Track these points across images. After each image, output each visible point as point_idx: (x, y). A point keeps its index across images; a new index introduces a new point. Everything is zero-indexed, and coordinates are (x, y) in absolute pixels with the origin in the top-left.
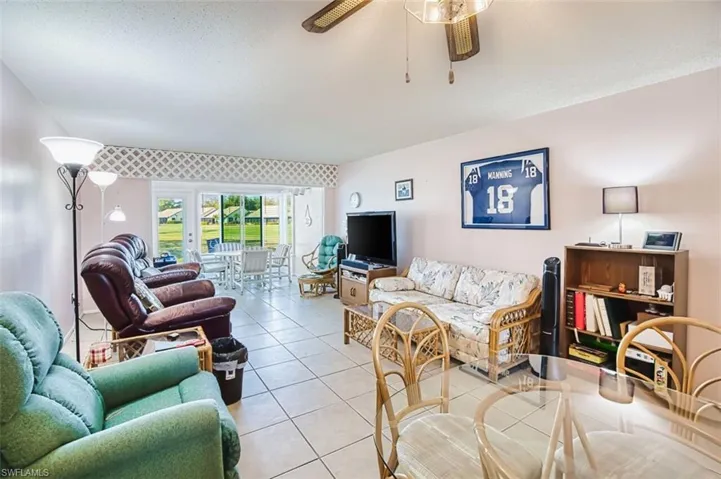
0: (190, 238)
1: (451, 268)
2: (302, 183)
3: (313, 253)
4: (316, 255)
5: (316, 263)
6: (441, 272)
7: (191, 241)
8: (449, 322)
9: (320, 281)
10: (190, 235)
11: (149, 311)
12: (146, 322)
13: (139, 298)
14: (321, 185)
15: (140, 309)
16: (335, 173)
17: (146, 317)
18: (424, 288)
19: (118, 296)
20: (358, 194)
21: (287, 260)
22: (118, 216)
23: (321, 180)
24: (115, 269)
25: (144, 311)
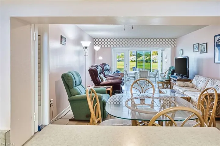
0: (126, 66)
1: (206, 79)
2: (164, 46)
3: (165, 73)
4: (167, 73)
5: (166, 77)
6: (202, 81)
7: (126, 67)
8: (190, 97)
9: (165, 83)
10: (126, 65)
11: (102, 81)
12: (101, 84)
13: (100, 78)
14: (169, 47)
15: (99, 80)
16: (175, 42)
17: (101, 82)
18: (196, 87)
19: (95, 77)
20: (182, 50)
21: (157, 75)
22: (101, 58)
23: (169, 45)
24: (95, 70)
25: (101, 81)
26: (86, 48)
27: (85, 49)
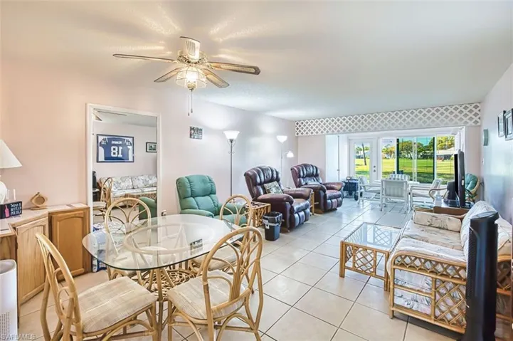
7: (374, 171)
10: (374, 167)
13: (264, 189)
15: (259, 192)
16: (476, 111)
17: (260, 196)
20: (486, 131)
26: (231, 141)
27: (230, 143)
